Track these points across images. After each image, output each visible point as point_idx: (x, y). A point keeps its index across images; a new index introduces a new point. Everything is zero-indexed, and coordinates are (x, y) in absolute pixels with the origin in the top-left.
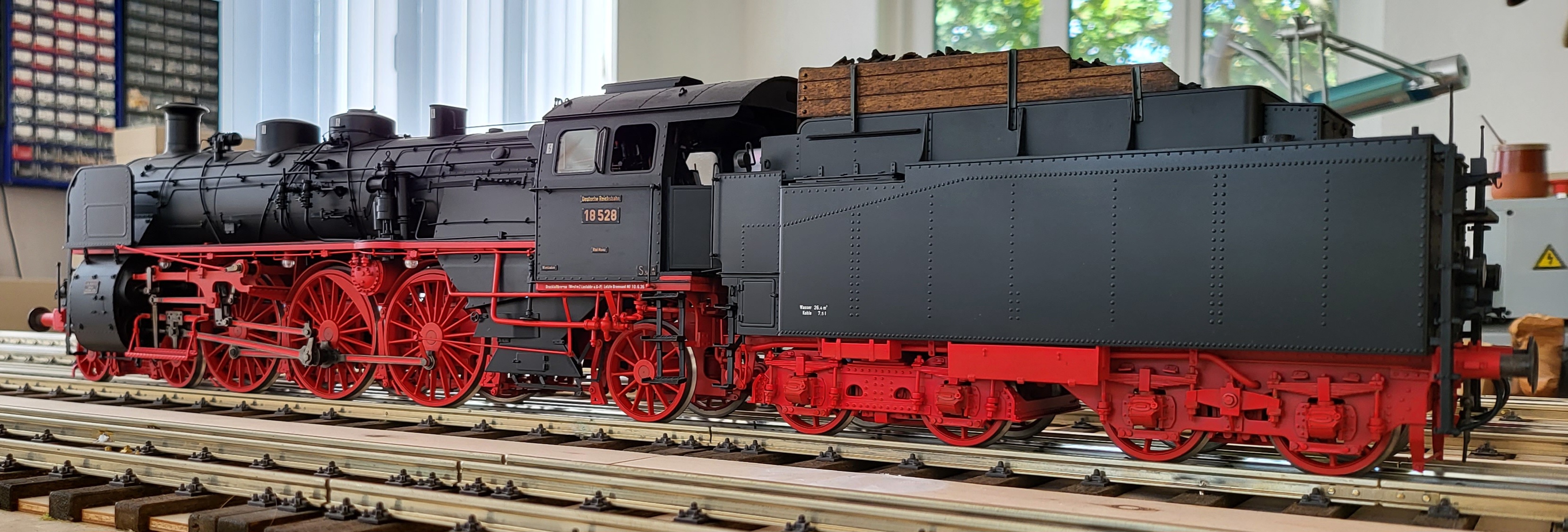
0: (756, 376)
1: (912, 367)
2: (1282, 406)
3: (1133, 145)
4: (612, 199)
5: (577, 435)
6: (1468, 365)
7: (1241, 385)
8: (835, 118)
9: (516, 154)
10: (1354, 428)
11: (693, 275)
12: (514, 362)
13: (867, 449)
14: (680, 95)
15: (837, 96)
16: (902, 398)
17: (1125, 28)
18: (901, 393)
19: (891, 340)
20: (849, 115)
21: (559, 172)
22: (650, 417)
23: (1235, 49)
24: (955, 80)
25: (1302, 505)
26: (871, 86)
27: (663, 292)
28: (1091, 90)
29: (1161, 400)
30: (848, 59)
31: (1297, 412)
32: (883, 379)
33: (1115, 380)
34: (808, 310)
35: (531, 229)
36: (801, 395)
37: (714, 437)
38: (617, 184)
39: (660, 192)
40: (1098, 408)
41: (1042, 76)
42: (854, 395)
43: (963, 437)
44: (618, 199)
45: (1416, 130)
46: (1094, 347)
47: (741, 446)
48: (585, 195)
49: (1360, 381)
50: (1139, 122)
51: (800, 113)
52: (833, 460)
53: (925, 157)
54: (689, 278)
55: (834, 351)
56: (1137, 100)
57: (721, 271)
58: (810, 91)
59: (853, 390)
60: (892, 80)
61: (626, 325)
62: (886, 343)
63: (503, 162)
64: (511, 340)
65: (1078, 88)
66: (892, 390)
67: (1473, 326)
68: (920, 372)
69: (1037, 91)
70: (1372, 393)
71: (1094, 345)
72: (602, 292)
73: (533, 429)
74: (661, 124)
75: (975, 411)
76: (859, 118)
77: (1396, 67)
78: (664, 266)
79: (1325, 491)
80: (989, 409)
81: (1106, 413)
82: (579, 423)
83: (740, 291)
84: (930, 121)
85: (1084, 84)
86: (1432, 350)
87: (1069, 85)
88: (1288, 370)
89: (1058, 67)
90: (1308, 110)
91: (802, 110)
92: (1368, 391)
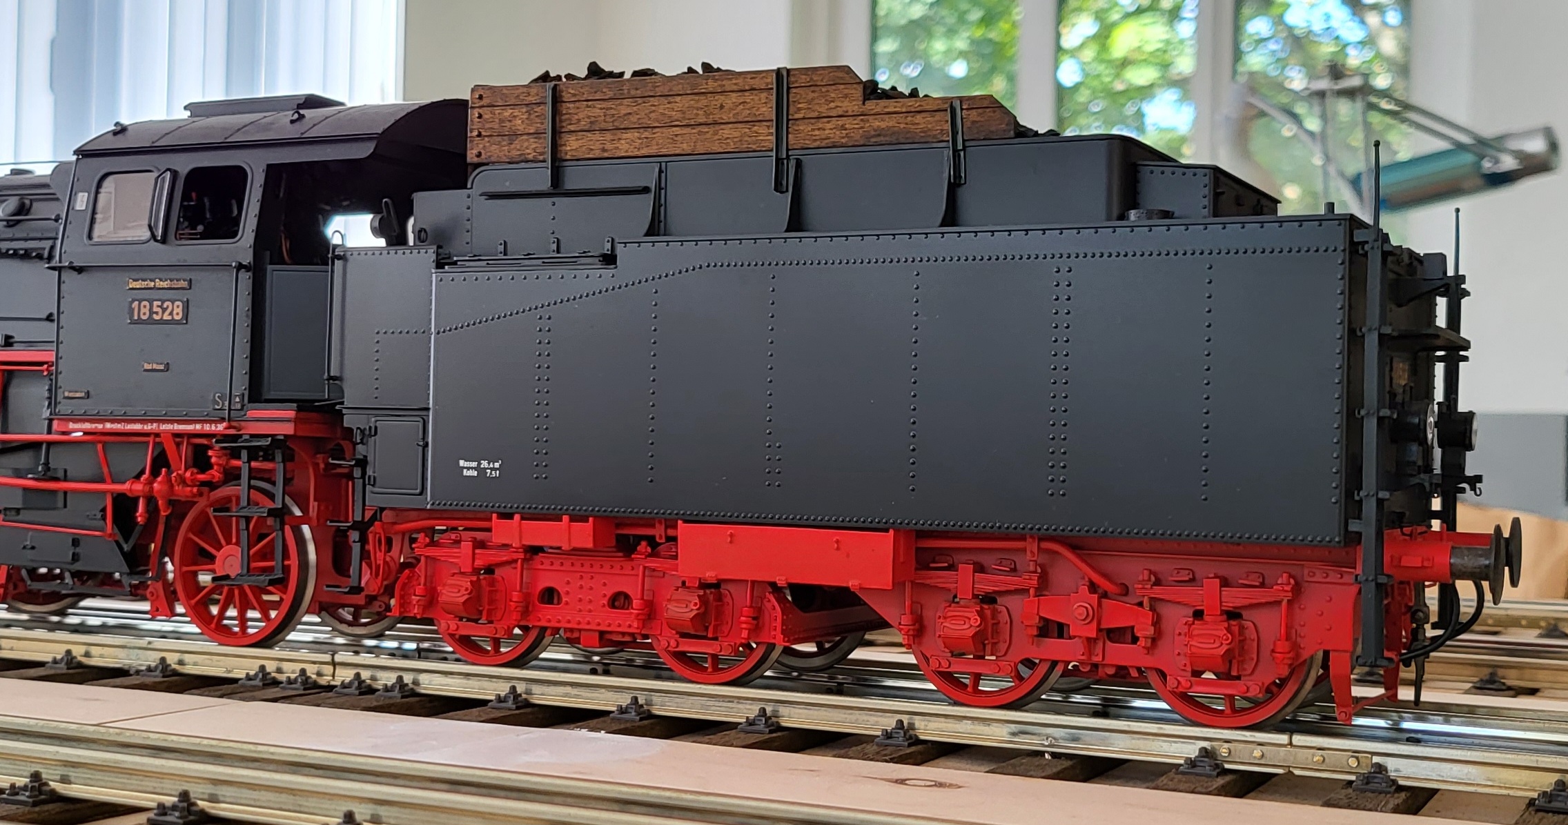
0: (401, 573)
1: (632, 560)
2: (1157, 623)
3: (951, 218)
4: (176, 284)
5: (126, 667)
6: (1406, 562)
7: (1100, 591)
8: (523, 165)
9: (40, 209)
10: (1255, 656)
11: (299, 410)
12: (24, 547)
13: (568, 689)
14: (292, 122)
15: (527, 131)
16: (623, 608)
17: (1141, 76)
18: (619, 600)
19: (595, 517)
20: (544, 161)
21: (96, 239)
22: (240, 638)
23: (1256, 107)
24: (700, 112)
25: (1183, 773)
26: (576, 117)
27: (252, 436)
28: (894, 133)
29: (988, 612)
30: (552, 75)
31: (1177, 632)
32: (592, 578)
33: (928, 582)
34: (472, 468)
35: (47, 331)
36: (464, 603)
37: (339, 671)
38: (185, 261)
39: (250, 274)
40: (900, 624)
41: (823, 110)
42: (552, 603)
43: (710, 670)
44: (184, 284)
45: (1331, 206)
46: (887, 530)
47: (379, 685)
48: (137, 277)
49: (1262, 585)
50: (960, 185)
51: (471, 157)
52: (514, 706)
53: (655, 228)
54: (291, 414)
55: (508, 533)
56: (955, 151)
57: (342, 403)
58: (487, 121)
59: (549, 595)
60: (607, 109)
61: (195, 490)
62: (587, 521)
63: (19, 222)
64: (22, 512)
65: (875, 131)
66: (605, 596)
67: (1444, 504)
68: (645, 568)
69: (817, 132)
70: (1279, 603)
71: (887, 526)
72: (157, 435)
73: (55, 658)
74: (256, 166)
75: (726, 629)
76: (558, 167)
77: (1464, 139)
78: (256, 394)
79: (1218, 752)
80: (744, 626)
81: (911, 633)
82: (130, 648)
83: (370, 436)
84: (663, 175)
85: (883, 125)
86: (1353, 539)
87: (862, 124)
88: (1165, 567)
89: (846, 96)
90: (1195, 175)
91: (475, 152)
92: (1273, 599)
